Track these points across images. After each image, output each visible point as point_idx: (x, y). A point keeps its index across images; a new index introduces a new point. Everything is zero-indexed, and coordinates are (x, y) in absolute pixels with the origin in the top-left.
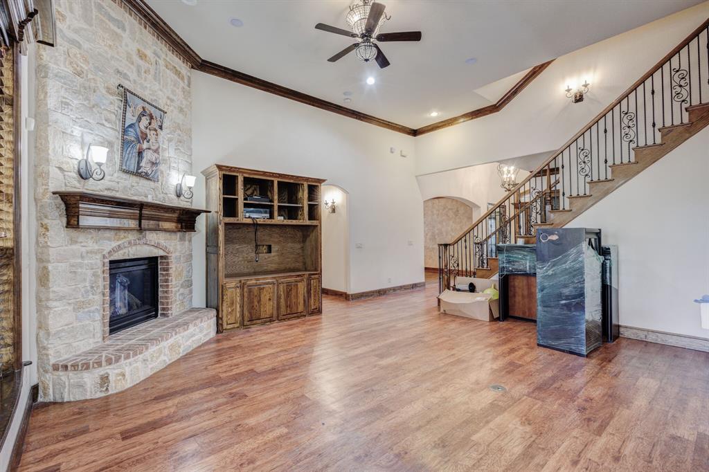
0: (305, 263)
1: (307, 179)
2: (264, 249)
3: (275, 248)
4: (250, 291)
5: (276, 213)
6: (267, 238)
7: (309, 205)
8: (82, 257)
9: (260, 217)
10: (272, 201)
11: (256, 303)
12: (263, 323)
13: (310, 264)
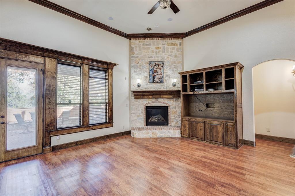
3: (217, 105)
4: (192, 124)
5: (205, 89)
6: (212, 100)
8: (139, 105)
10: (203, 82)
11: (194, 130)
12: (198, 140)
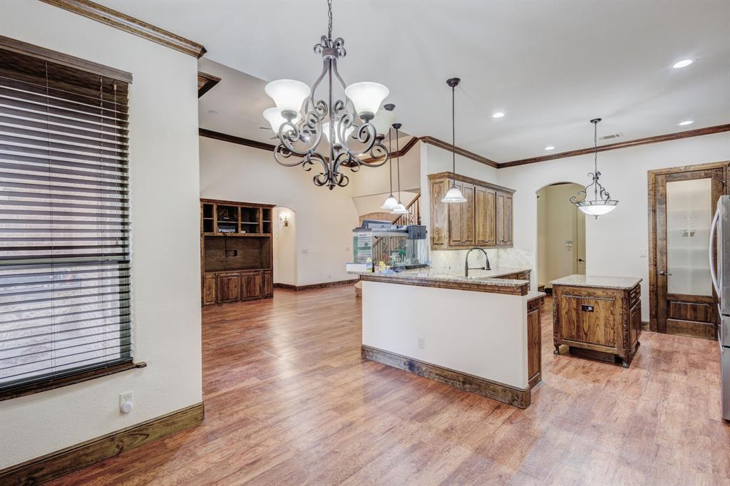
0: (261, 264)
1: (262, 205)
2: (232, 253)
3: (239, 252)
4: (222, 281)
5: (240, 229)
6: (234, 246)
7: (264, 223)
9: (229, 232)
10: (237, 221)
11: (226, 289)
12: (231, 302)
13: (265, 264)
